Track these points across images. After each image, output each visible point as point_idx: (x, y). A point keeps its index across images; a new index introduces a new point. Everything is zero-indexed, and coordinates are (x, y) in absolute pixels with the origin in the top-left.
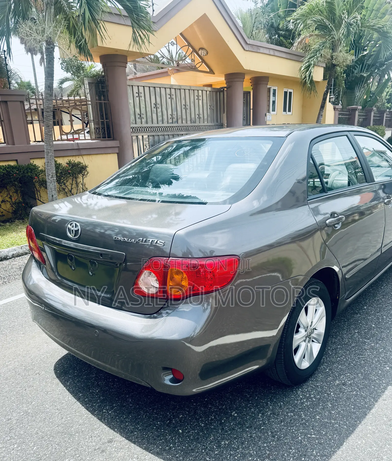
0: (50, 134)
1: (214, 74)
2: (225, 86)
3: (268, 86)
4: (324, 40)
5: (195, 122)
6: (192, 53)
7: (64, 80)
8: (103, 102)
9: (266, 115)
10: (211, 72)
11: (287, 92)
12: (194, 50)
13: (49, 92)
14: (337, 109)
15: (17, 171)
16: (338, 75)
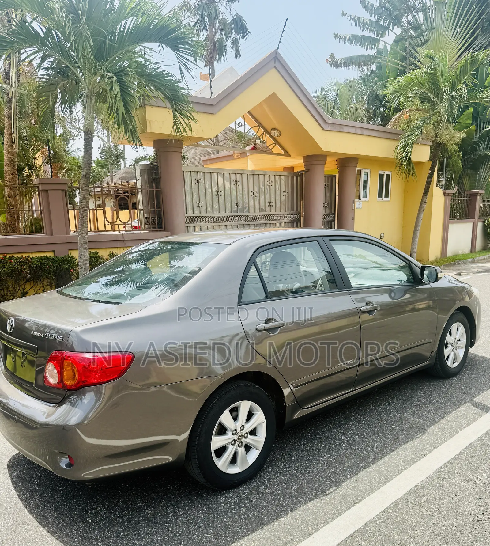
0: (85, 225)
1: (290, 156)
2: (303, 169)
3: (358, 169)
4: (427, 115)
5: (265, 211)
6: (263, 134)
7: (139, 159)
8: (154, 189)
9: (353, 202)
10: (287, 154)
11: (383, 175)
12: (266, 131)
13: (85, 182)
14: (448, 194)
15: (51, 263)
16: (452, 154)
